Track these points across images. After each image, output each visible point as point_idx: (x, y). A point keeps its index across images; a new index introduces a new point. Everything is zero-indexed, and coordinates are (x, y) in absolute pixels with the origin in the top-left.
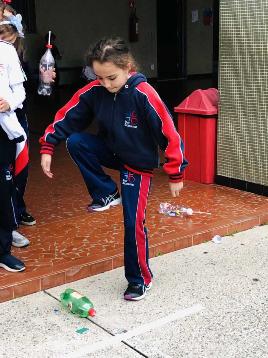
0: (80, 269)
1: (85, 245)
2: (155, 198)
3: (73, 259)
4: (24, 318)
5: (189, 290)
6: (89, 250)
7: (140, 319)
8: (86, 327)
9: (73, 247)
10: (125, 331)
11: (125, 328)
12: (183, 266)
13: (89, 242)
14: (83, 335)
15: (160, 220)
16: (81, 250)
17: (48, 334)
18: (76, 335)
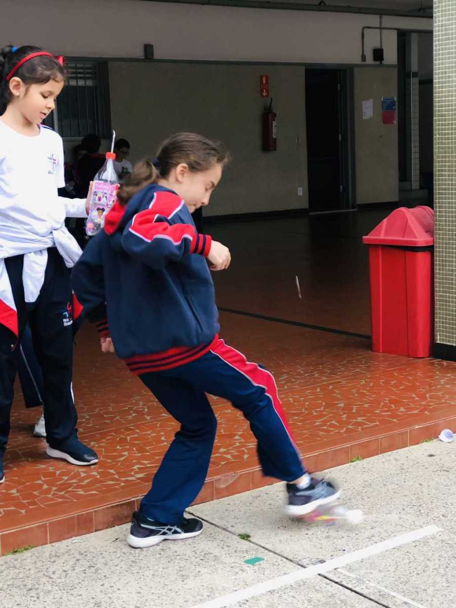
0: (236, 477)
1: (238, 444)
2: (338, 379)
3: (223, 463)
5: (413, 505)
6: (245, 450)
7: (343, 546)
8: (258, 556)
9: (219, 447)
10: (321, 561)
11: (321, 557)
12: (397, 474)
13: (243, 440)
14: (256, 568)
15: (352, 409)
16: (232, 451)
17: (201, 565)
18: (245, 567)
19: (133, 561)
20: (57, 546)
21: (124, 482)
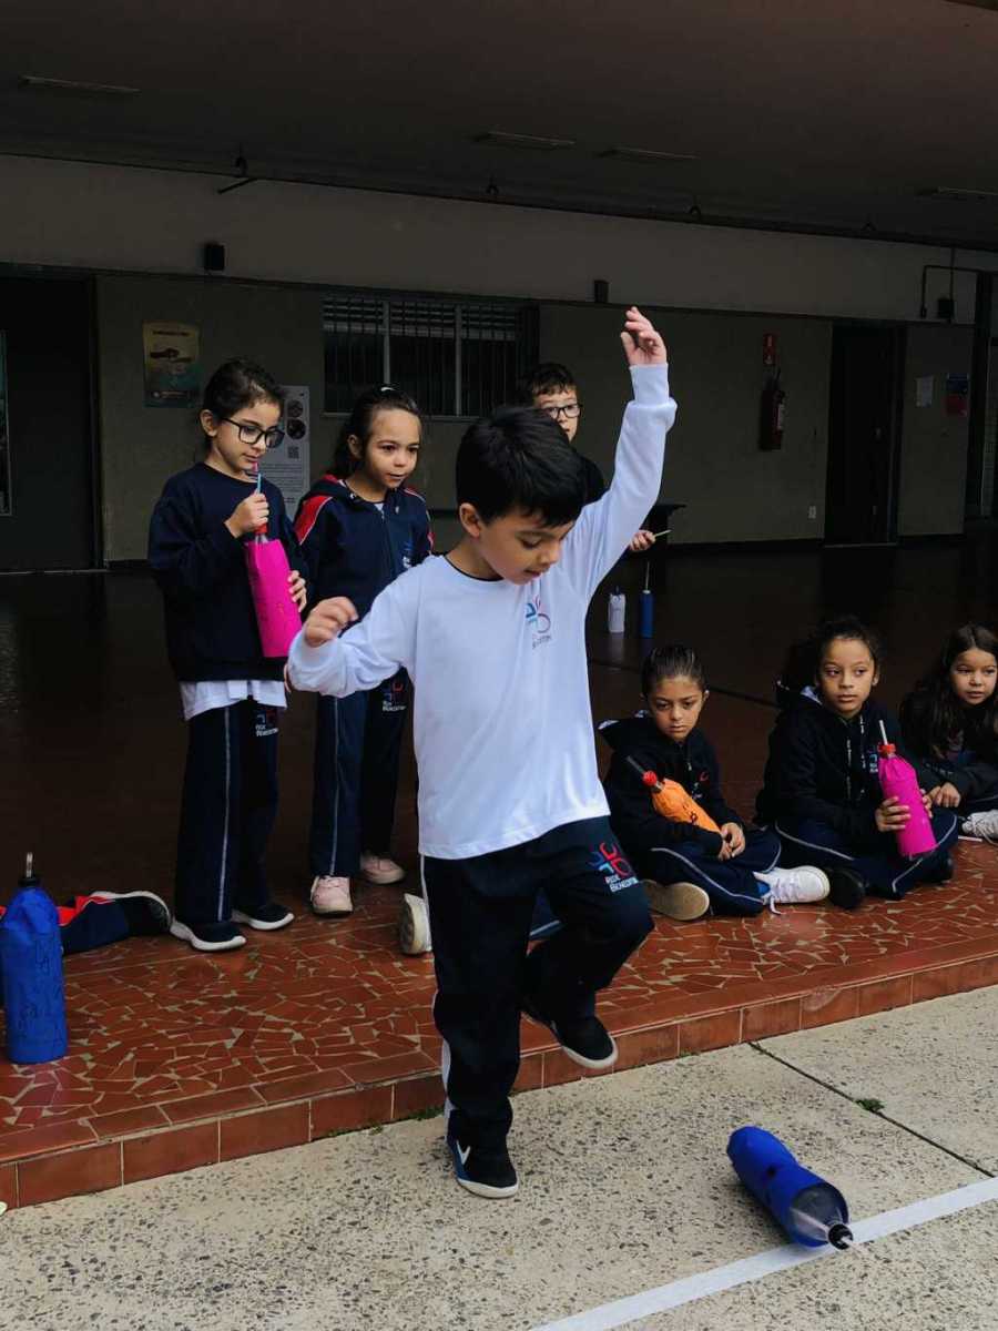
0: (835, 994)
1: (824, 935)
3: (810, 967)
4: (726, 1109)
6: (842, 948)
9: (796, 937)
13: (832, 928)
16: (819, 946)
19: (691, 1136)
20: (557, 1094)
21: (652, 987)
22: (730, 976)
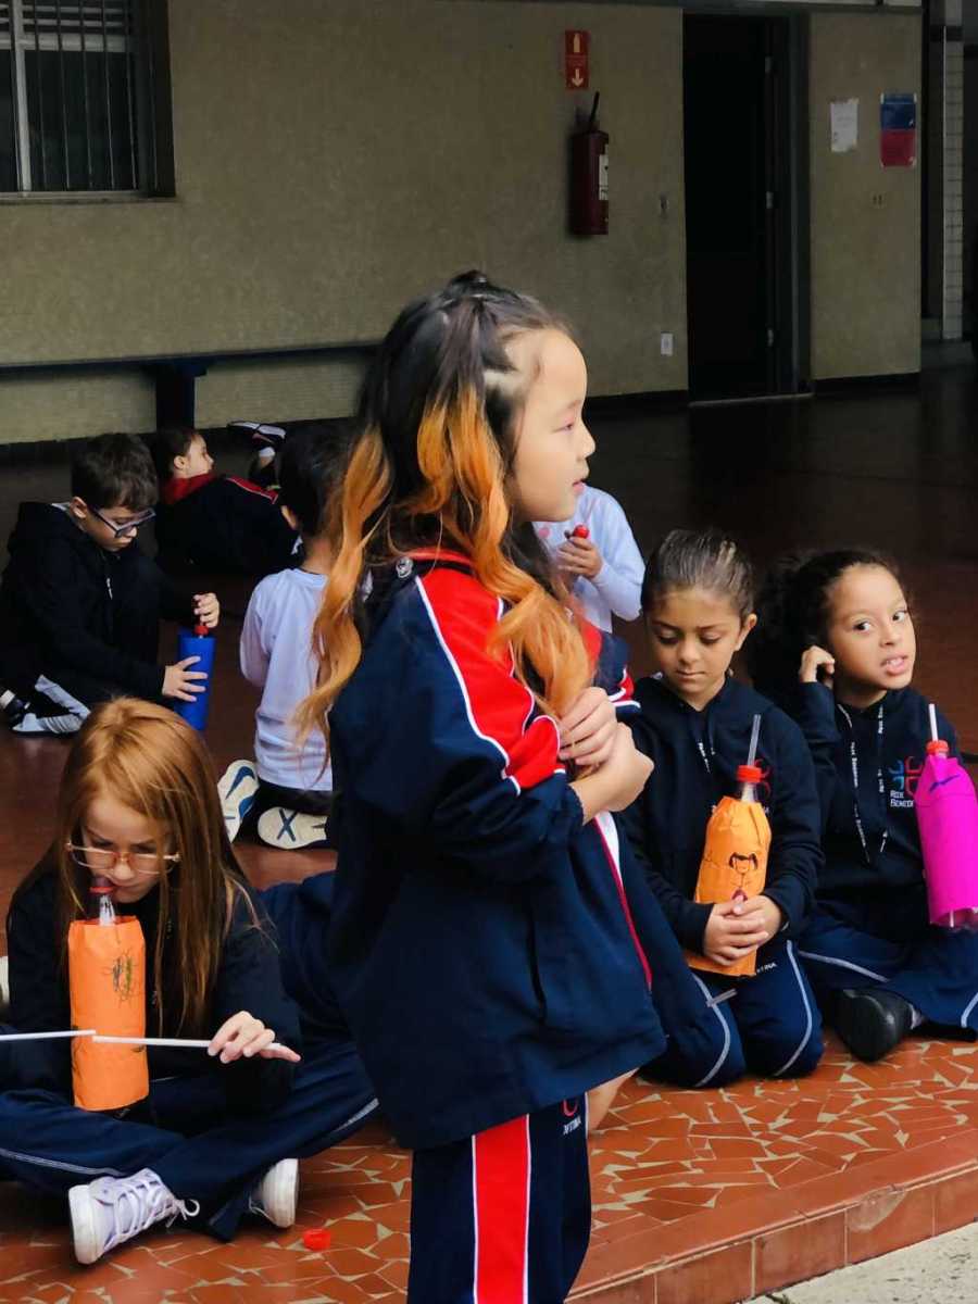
1: (860, 1101)
3: (849, 1157)
6: (891, 1119)
9: (814, 1110)
13: (869, 1088)
16: (856, 1121)
22: (722, 1186)
